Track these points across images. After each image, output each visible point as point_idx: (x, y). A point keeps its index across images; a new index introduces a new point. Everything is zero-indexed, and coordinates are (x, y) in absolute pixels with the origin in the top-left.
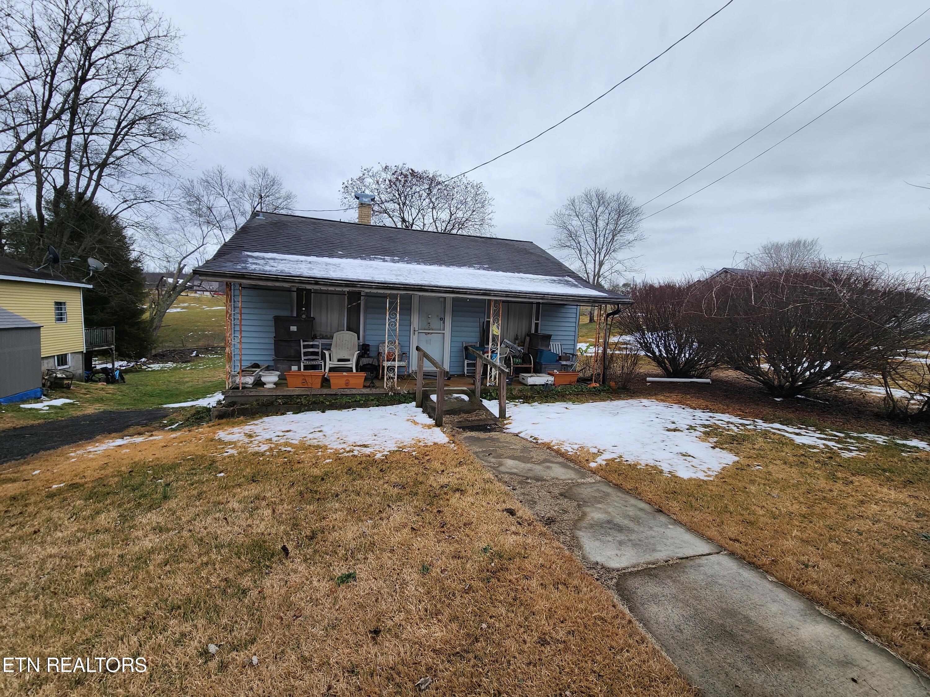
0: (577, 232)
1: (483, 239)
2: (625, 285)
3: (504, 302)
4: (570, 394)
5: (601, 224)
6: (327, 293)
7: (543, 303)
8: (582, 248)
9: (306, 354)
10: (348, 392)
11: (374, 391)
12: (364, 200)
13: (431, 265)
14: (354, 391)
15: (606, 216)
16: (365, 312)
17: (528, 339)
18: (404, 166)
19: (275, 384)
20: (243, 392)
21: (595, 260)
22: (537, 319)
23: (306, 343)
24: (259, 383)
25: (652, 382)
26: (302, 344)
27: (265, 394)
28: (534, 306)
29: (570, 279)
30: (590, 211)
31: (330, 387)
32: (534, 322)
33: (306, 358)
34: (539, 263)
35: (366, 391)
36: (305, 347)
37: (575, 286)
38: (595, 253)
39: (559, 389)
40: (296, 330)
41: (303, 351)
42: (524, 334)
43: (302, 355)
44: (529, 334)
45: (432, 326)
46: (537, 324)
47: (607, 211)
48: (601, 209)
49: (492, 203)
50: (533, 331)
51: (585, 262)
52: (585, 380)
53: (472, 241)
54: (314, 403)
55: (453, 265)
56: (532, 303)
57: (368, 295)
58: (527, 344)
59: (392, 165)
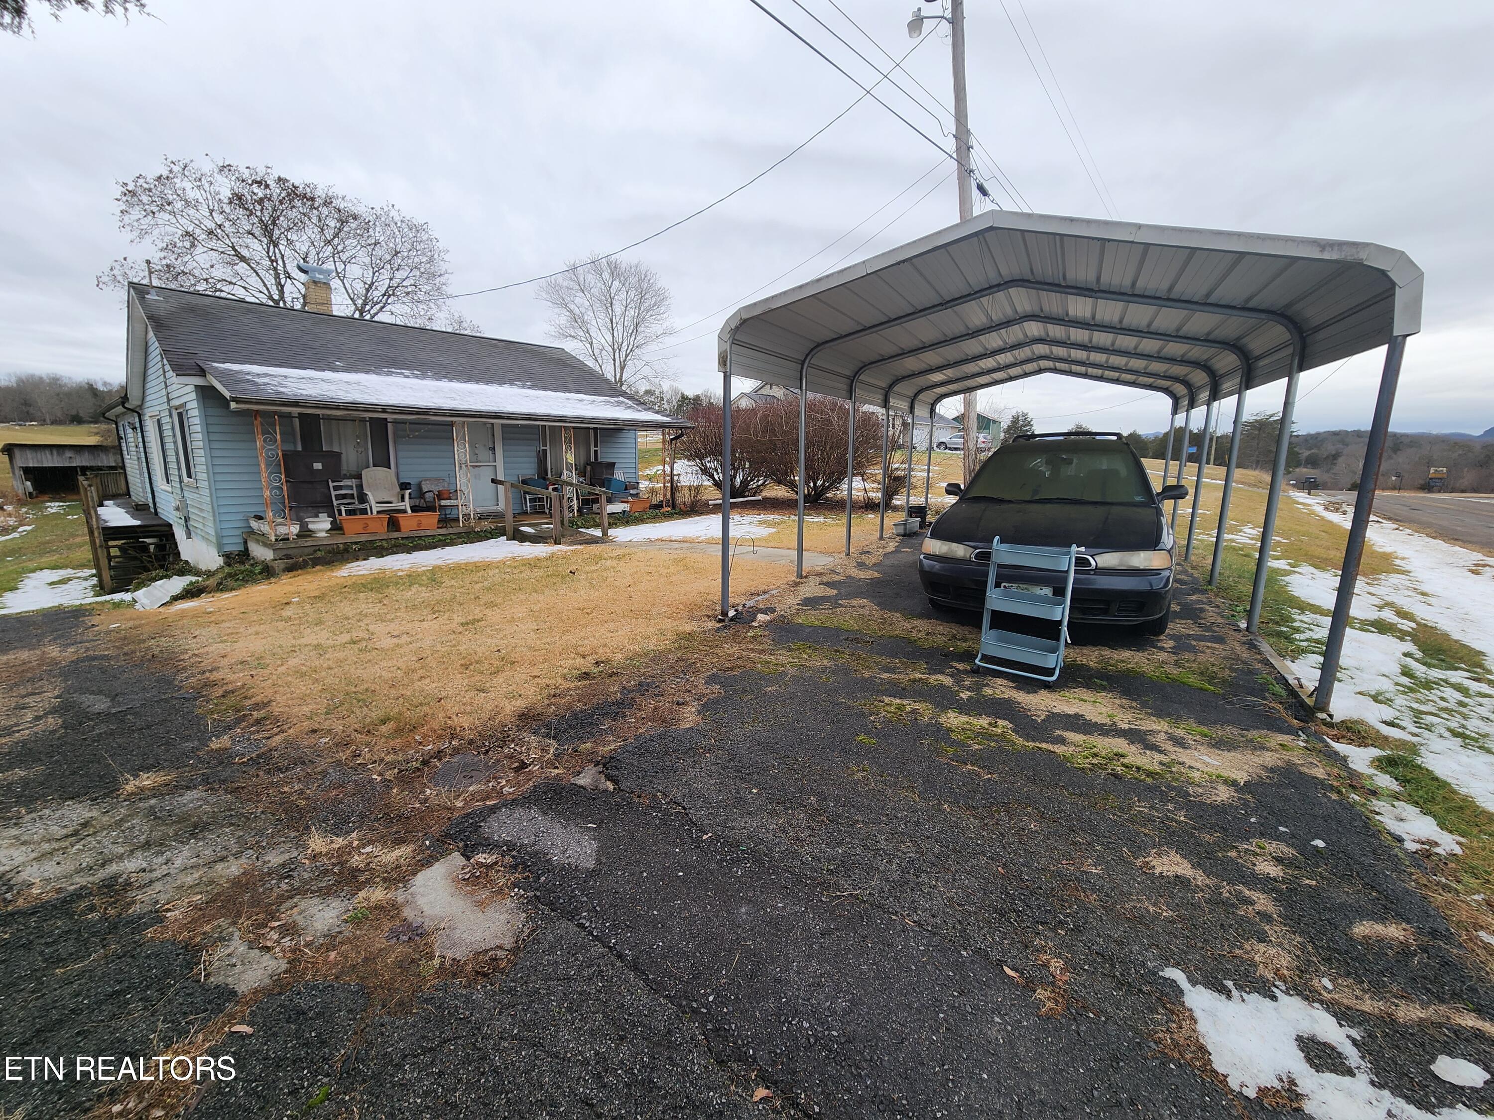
0: (583, 315)
1: (503, 344)
2: (647, 392)
3: (574, 428)
4: (648, 518)
5: (618, 309)
6: (338, 419)
7: (600, 429)
8: (594, 341)
9: (338, 497)
10: (422, 533)
11: (451, 531)
12: (317, 276)
13: (465, 382)
14: (428, 533)
15: (623, 295)
16: (395, 443)
17: (589, 468)
18: (269, 170)
19: (327, 532)
20: (297, 543)
21: (614, 360)
22: (596, 446)
23: (336, 484)
24: (306, 533)
25: (714, 505)
26: (331, 485)
27: (325, 543)
28: (592, 432)
29: (626, 401)
30: (599, 285)
31: (400, 531)
32: (593, 449)
33: (339, 502)
34: (585, 379)
35: (443, 531)
36: (336, 488)
37: (633, 409)
38: (613, 349)
39: (637, 514)
40: (320, 468)
41: (333, 493)
42: (582, 462)
43: (334, 499)
44: (588, 463)
45: (480, 458)
46: (596, 451)
47: (623, 289)
48: (616, 283)
49: (446, 258)
50: (593, 460)
51: (600, 362)
52: (659, 506)
53: (491, 345)
54: (395, 546)
55: (492, 383)
56: (589, 428)
57: (395, 422)
58: (588, 474)
59: (241, 165)
